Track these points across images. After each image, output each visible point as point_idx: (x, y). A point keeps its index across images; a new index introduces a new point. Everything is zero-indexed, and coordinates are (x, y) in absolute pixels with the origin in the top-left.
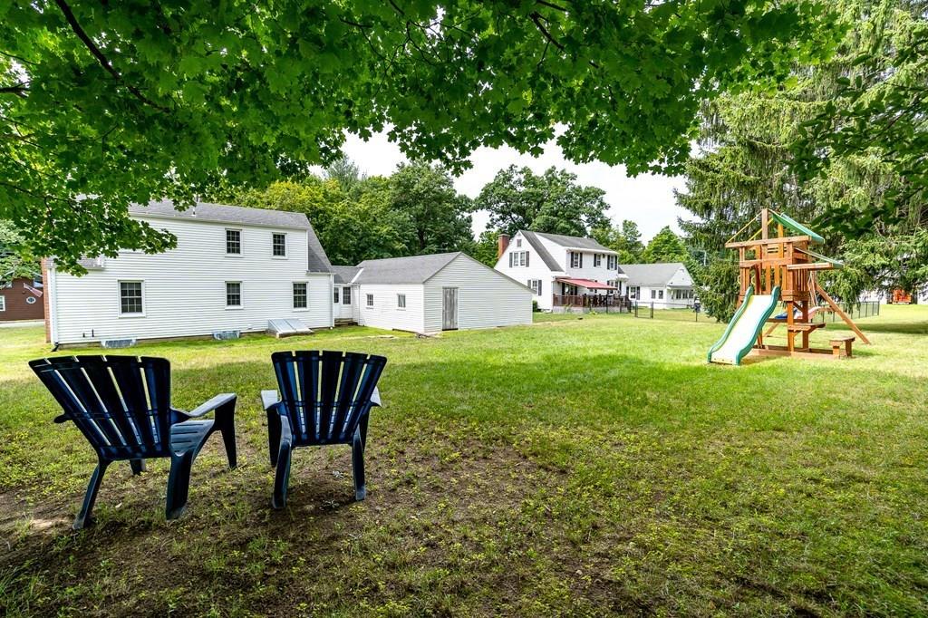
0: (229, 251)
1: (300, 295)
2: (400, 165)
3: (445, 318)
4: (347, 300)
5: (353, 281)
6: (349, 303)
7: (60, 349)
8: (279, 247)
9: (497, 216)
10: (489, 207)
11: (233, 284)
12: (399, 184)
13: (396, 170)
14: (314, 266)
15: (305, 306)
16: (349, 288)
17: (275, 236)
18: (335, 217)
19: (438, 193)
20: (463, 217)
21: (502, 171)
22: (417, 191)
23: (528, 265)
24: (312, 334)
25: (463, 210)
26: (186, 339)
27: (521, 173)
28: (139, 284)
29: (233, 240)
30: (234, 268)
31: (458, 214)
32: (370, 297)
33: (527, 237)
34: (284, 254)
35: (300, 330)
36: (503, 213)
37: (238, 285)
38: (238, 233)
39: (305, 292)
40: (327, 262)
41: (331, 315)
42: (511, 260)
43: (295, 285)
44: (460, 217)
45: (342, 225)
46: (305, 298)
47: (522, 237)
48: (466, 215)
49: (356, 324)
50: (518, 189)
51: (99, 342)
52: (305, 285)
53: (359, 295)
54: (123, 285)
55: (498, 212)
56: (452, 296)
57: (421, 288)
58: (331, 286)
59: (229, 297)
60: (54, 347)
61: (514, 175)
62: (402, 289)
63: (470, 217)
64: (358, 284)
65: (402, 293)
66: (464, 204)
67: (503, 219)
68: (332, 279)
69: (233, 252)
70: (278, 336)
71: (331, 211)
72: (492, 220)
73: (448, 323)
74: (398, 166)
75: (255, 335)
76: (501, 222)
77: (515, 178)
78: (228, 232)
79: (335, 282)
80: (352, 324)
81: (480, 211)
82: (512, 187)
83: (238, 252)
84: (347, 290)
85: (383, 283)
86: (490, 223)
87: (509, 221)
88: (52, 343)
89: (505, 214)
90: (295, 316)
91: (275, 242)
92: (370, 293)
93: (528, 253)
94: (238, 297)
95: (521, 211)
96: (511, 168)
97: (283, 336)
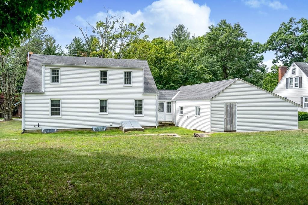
0: (101, 82)
1: (139, 108)
2: (211, 27)
3: (226, 123)
4: (169, 110)
5: (173, 99)
6: (170, 112)
7: (25, 133)
8: (128, 79)
9: (280, 54)
10: (274, 48)
11: (103, 101)
12: (210, 39)
13: (208, 31)
14: (147, 90)
15: (141, 113)
16: (170, 103)
17: (125, 73)
18: (169, 62)
19: (235, 42)
20: (257, 56)
21: (284, 23)
22: (221, 42)
23: (300, 86)
24: (142, 130)
25: (257, 52)
26: (79, 130)
27: (299, 23)
28: (59, 101)
29: (104, 76)
30: (103, 92)
31: (254, 55)
32: (181, 108)
33: (300, 67)
34: (130, 83)
35: (136, 128)
36: (285, 51)
37: (106, 101)
38: (106, 72)
39: (141, 105)
40: (155, 87)
41: (157, 119)
42: (287, 83)
43: (136, 101)
44: (255, 57)
45: (173, 65)
46: (141, 109)
47: (296, 67)
48: (259, 55)
49: (174, 125)
50: (296, 34)
51: (41, 130)
52: (141, 101)
53: (175, 107)
54: (52, 101)
55: (281, 51)
56: (232, 108)
57: (209, 103)
58: (157, 101)
59: (101, 107)
60: (23, 131)
61: (293, 25)
62: (198, 103)
63: (262, 56)
64: (176, 100)
65: (198, 106)
66: (258, 48)
67: (286, 56)
68: (157, 97)
69: (104, 83)
70: (123, 131)
71: (167, 58)
72: (277, 57)
73: (229, 126)
74: (210, 28)
75: (114, 129)
76: (284, 58)
77: (294, 27)
78: (101, 72)
79: (159, 99)
80: (171, 125)
81: (267, 51)
82: (292, 33)
83: (106, 83)
84: (169, 104)
85: (188, 99)
86: (275, 59)
87: (290, 57)
88: (22, 129)
89: (287, 52)
90: (135, 119)
91: (125, 76)
92: (181, 106)
93: (301, 78)
94: (106, 107)
95: (300, 50)
96: (291, 20)
97: (126, 130)
